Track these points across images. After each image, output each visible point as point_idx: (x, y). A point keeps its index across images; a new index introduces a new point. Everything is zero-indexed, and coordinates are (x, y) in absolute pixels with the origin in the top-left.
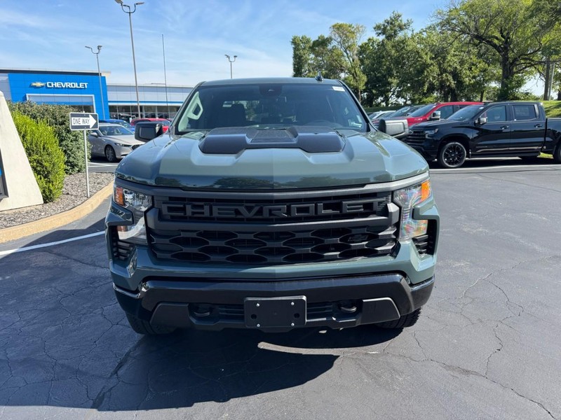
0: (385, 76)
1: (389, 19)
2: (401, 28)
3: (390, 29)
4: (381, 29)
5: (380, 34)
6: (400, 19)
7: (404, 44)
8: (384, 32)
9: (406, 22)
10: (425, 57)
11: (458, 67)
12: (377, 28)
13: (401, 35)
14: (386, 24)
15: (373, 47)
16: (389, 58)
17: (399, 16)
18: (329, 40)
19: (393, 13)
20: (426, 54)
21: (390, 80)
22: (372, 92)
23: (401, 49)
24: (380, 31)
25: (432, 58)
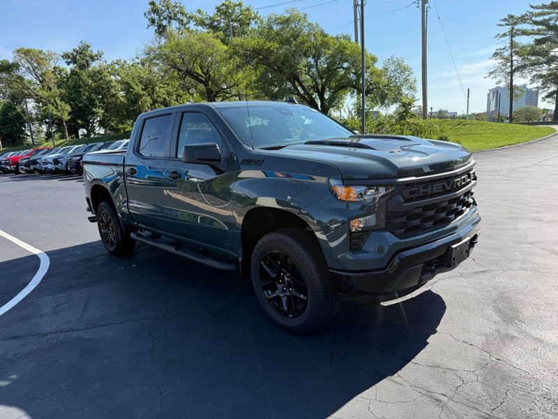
0: (87, 106)
1: (78, 49)
2: (93, 58)
3: (80, 57)
4: (71, 58)
5: (70, 62)
6: (90, 49)
7: (101, 74)
8: (74, 60)
9: (97, 53)
10: (135, 87)
11: (167, 98)
12: (66, 56)
13: (94, 65)
14: (75, 53)
15: (61, 76)
16: (87, 88)
17: (88, 47)
18: (16, 66)
19: (81, 42)
20: (136, 85)
21: (94, 110)
22: (77, 122)
23: (100, 80)
24: (69, 60)
25: (143, 89)
